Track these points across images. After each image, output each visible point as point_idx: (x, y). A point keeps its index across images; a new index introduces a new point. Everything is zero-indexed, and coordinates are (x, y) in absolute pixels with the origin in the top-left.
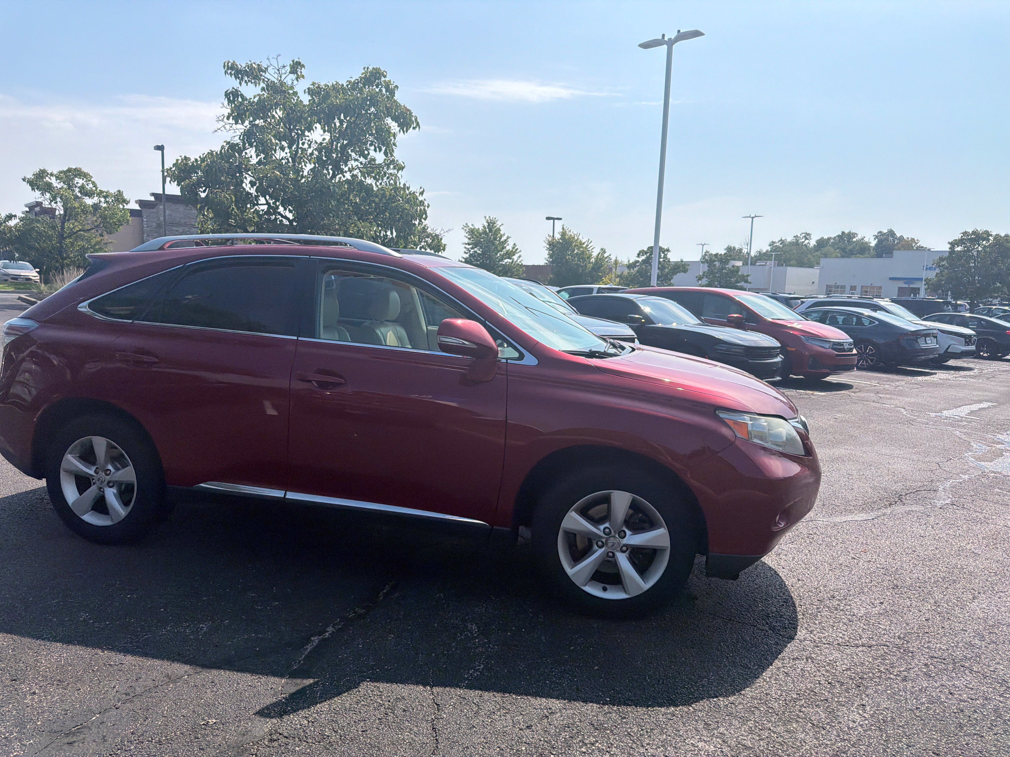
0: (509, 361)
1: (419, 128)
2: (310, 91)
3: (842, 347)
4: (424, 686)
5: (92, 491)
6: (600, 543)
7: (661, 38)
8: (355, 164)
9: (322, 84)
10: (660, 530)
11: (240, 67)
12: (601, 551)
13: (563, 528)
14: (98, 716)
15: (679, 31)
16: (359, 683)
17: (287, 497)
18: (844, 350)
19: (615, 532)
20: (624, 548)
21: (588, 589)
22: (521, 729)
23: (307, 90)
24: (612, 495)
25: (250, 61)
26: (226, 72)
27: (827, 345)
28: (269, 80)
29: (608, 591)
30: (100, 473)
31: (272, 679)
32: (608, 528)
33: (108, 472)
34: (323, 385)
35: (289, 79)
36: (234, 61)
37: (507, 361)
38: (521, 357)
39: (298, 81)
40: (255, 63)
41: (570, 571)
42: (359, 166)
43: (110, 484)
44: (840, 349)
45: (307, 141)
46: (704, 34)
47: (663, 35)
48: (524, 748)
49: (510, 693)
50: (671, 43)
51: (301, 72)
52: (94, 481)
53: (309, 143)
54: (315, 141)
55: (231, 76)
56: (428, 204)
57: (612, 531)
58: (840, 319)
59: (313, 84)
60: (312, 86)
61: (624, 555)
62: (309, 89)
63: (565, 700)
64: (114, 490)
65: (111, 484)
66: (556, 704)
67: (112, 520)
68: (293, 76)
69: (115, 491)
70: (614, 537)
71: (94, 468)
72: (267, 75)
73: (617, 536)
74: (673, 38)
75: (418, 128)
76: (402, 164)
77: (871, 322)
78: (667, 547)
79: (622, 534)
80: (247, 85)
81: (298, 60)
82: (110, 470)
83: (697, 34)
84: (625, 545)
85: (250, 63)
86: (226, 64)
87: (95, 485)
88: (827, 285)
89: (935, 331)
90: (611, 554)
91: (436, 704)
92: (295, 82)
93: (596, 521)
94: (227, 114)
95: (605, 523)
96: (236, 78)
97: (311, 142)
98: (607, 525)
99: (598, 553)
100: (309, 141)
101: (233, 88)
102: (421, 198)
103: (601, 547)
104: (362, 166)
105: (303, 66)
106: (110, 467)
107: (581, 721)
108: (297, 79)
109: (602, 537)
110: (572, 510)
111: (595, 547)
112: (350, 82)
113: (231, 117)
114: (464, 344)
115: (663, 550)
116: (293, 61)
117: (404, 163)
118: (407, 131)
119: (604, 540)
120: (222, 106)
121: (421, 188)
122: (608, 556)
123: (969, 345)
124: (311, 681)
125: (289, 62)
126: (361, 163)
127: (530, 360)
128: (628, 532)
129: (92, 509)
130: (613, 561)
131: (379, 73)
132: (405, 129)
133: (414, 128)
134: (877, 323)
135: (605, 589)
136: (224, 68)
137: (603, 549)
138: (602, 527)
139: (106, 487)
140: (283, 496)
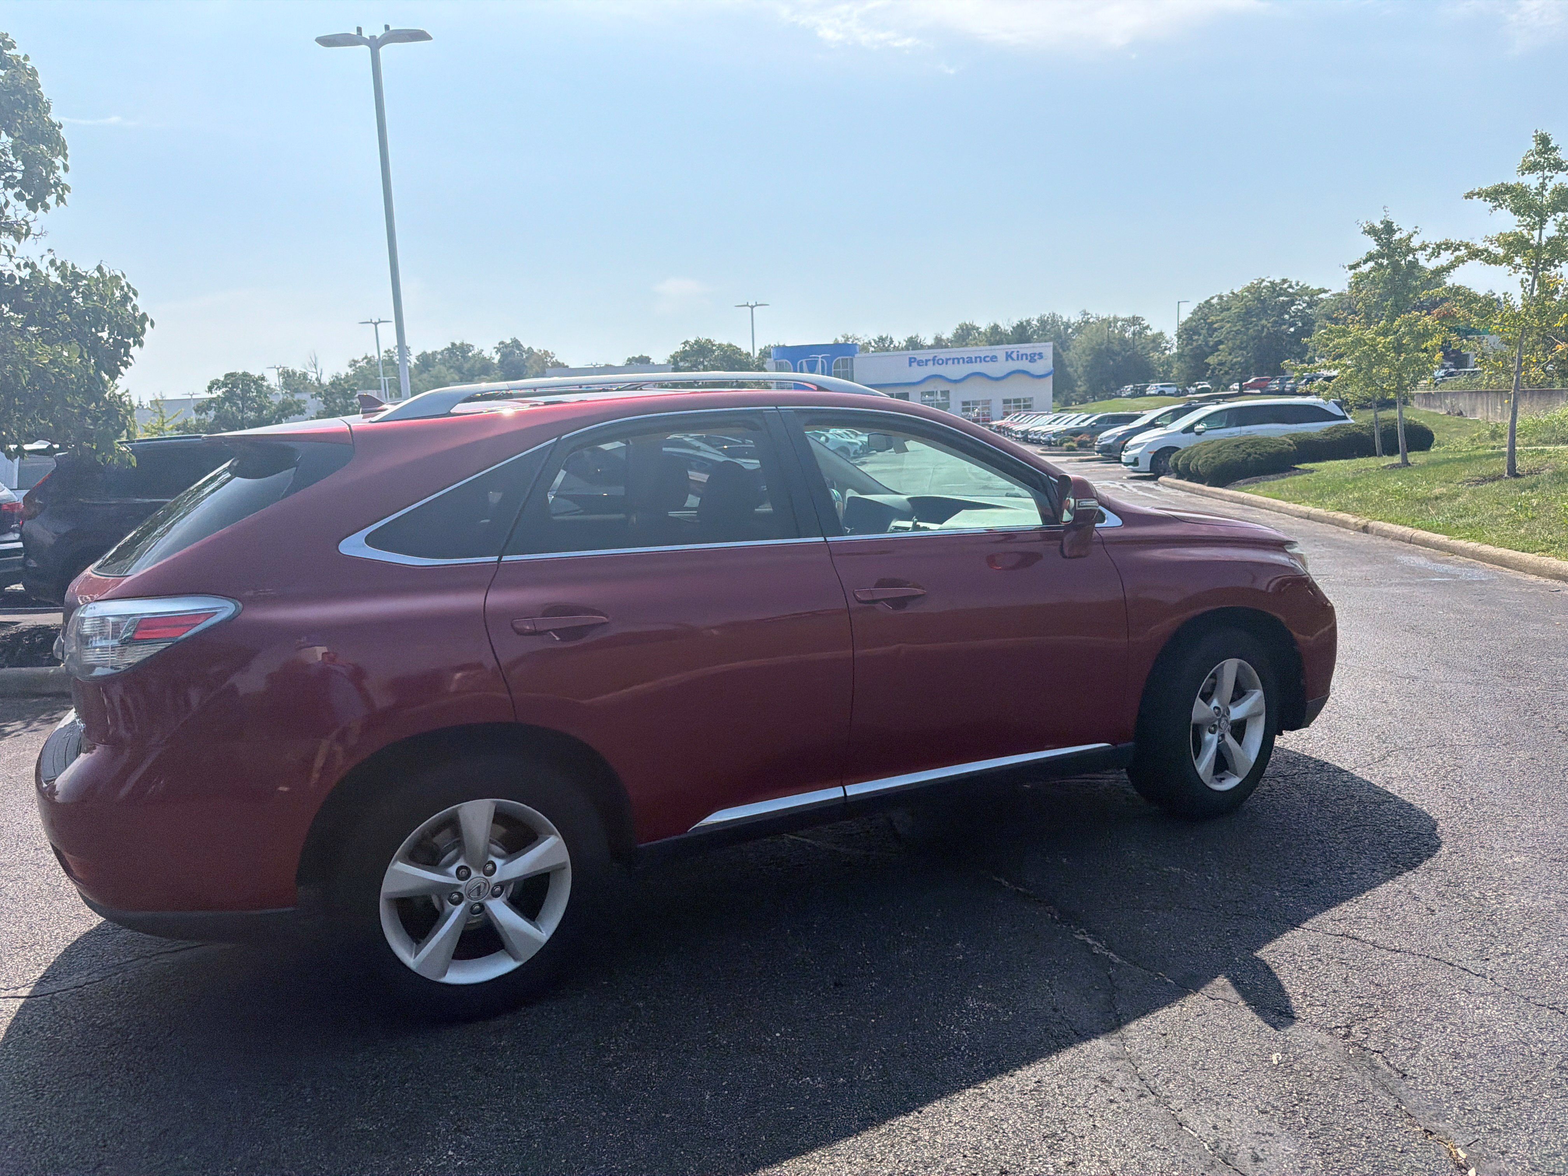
6: (1213, 728)
7: (355, 33)
10: (1257, 692)
12: (1216, 737)
13: (1193, 720)
15: (387, 27)
19: (1224, 710)
20: (1230, 726)
21: (1213, 786)
24: (1225, 666)
29: (1225, 781)
32: (1217, 707)
33: (489, 867)
34: (896, 603)
38: (1101, 517)
41: (1200, 770)
43: (496, 891)
46: (432, 39)
47: (359, 29)
49: (1355, 896)
50: (375, 44)
52: (456, 897)
61: (1230, 734)
64: (504, 899)
65: (498, 890)
67: (516, 959)
69: (509, 900)
70: (1224, 715)
71: (453, 870)
73: (1226, 713)
74: (378, 36)
78: (1262, 709)
79: (1228, 710)
83: (419, 36)
84: (1230, 722)
90: (1222, 738)
95: (1212, 702)
98: (1215, 704)
103: (1214, 732)
106: (491, 857)
109: (1215, 720)
110: (1199, 695)
111: (1208, 735)
115: (1259, 714)
119: (1216, 723)
122: (1221, 741)
127: (1112, 520)
128: (1231, 708)
129: (454, 958)
130: (1225, 745)
135: (1221, 780)
137: (1217, 733)
138: (1213, 708)
139: (489, 898)
140: (842, 795)
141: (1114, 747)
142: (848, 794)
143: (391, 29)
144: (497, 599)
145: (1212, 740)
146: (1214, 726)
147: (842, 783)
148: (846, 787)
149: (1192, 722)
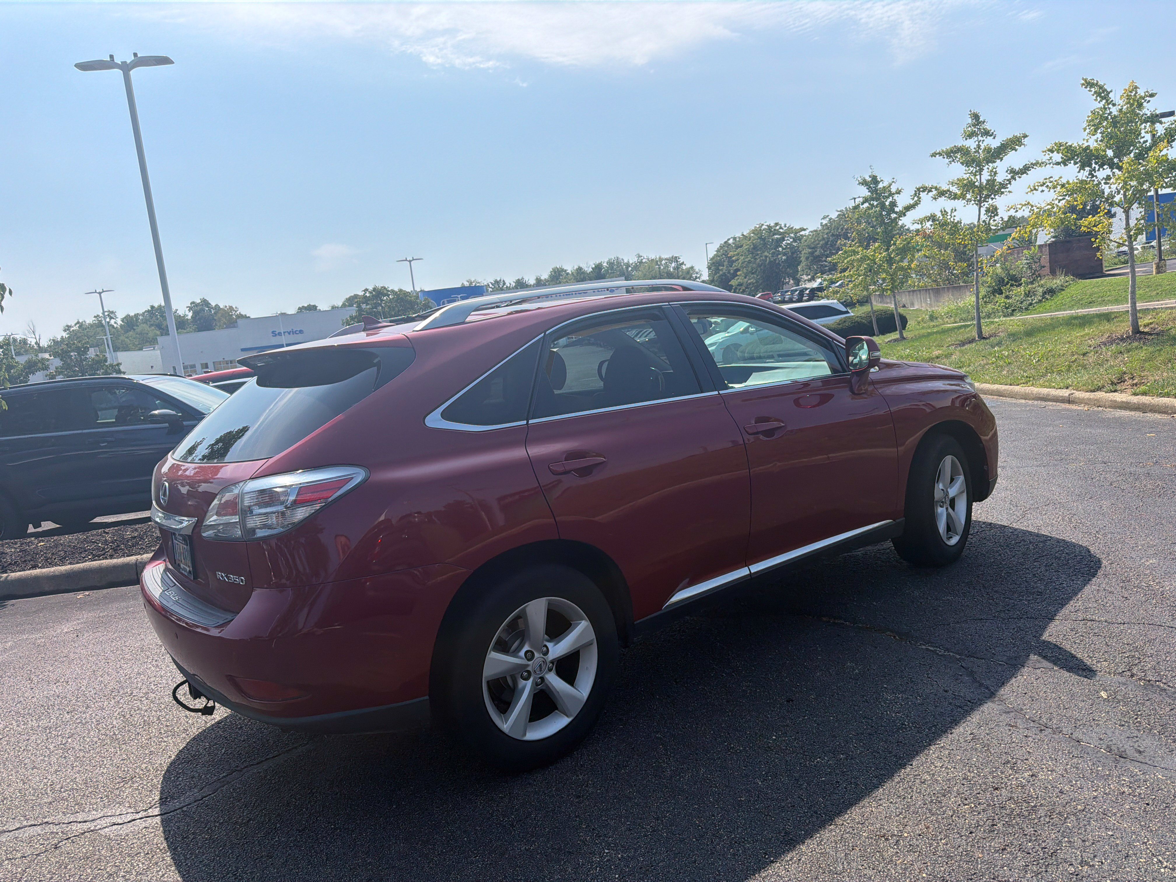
6: (942, 504)
7: (108, 59)
10: (961, 477)
13: (935, 498)
15: (135, 54)
24: (945, 461)
29: (953, 538)
30: (536, 655)
32: (943, 489)
33: (544, 650)
41: (941, 532)
46: (173, 62)
50: (126, 68)
52: (526, 674)
57: (945, 491)
61: (950, 507)
64: (554, 672)
65: (551, 666)
67: (569, 715)
70: (947, 495)
71: (522, 654)
78: (964, 489)
82: (546, 646)
84: (950, 499)
87: (531, 679)
98: (941, 487)
103: (943, 507)
111: (940, 509)
115: (962, 493)
119: (944, 500)
129: (530, 721)
139: (547, 673)
140: (748, 572)
141: (894, 522)
142: (752, 572)
143: (139, 56)
144: (536, 451)
145: (943, 511)
146: (942, 502)
147: (747, 563)
148: (750, 567)
149: (935, 500)
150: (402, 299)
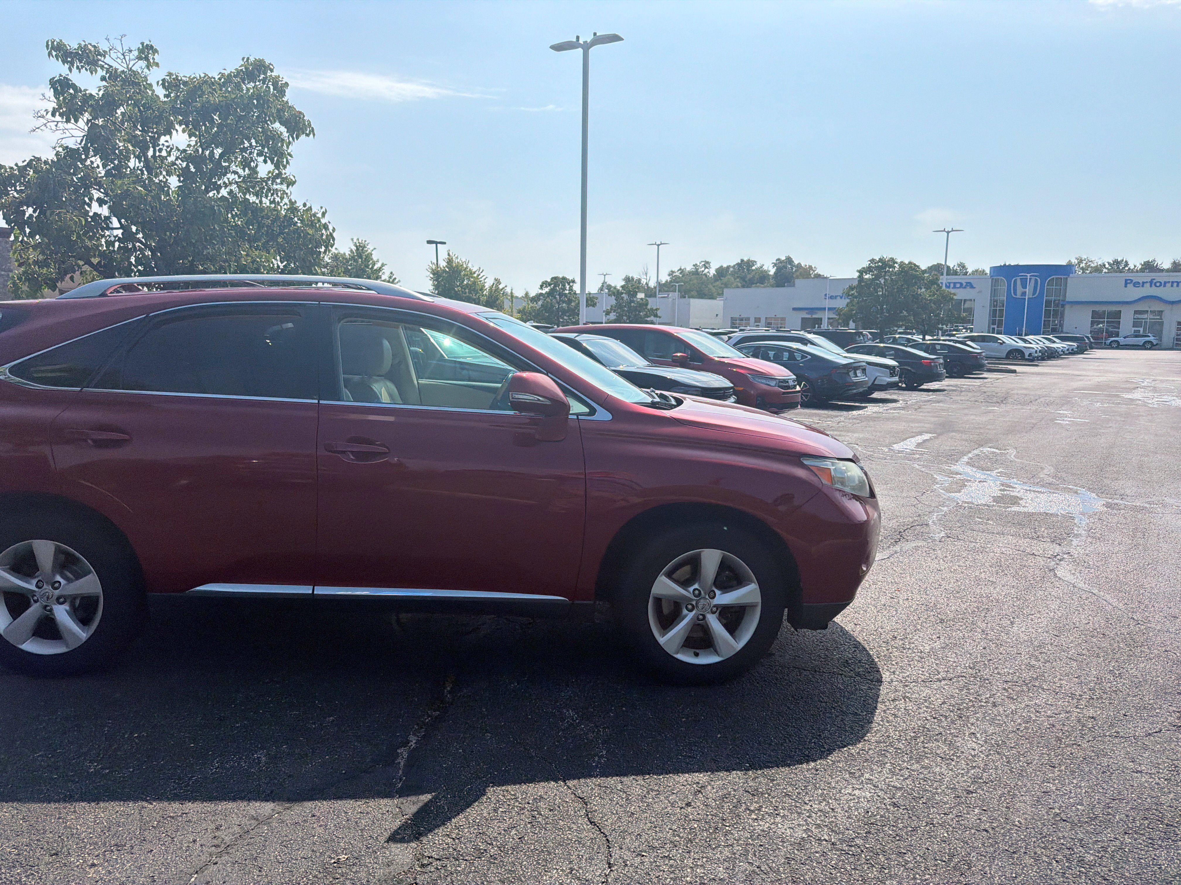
0: (580, 417)
1: (314, 135)
2: (164, 84)
3: (787, 384)
4: (556, 781)
5: (33, 612)
6: (690, 607)
7: (575, 40)
8: (231, 176)
9: (181, 76)
10: (750, 586)
11: (69, 48)
12: (691, 615)
13: (653, 594)
14: (196, 876)
15: (595, 34)
16: (484, 790)
17: (315, 593)
18: (788, 387)
19: (705, 593)
20: (714, 609)
21: (680, 657)
22: (681, 808)
23: (161, 82)
24: (702, 554)
25: (84, 41)
26: (50, 54)
27: (773, 383)
28: (111, 66)
29: (700, 656)
30: (45, 586)
31: (383, 802)
32: (697, 589)
33: (57, 585)
34: (360, 456)
35: (139, 66)
36: (61, 41)
37: (578, 417)
38: (593, 411)
39: (149, 70)
40: (91, 44)
41: (662, 640)
42: (237, 180)
43: (60, 600)
44: (787, 386)
45: (165, 148)
46: (623, 39)
47: (578, 38)
48: (696, 826)
49: (649, 774)
50: (586, 47)
51: (153, 59)
52: (35, 598)
53: (168, 150)
54: (177, 147)
55: (57, 59)
56: (334, 228)
57: (702, 592)
58: (771, 354)
59: (170, 74)
60: (168, 78)
61: (714, 616)
62: (164, 80)
63: (707, 772)
64: (66, 607)
65: (62, 600)
66: (702, 777)
67: (67, 647)
68: (143, 63)
69: (68, 608)
70: (705, 598)
71: (35, 582)
72: (108, 60)
73: (707, 597)
74: (589, 41)
75: (312, 135)
76: (292, 177)
77: (803, 357)
78: (758, 603)
79: (712, 594)
80: (80, 72)
81: (148, 43)
82: (59, 582)
83: (615, 38)
84: (715, 606)
85: (83, 43)
86: (50, 43)
87: (38, 604)
88: (766, 318)
89: (864, 364)
90: (701, 617)
91: (579, 797)
92: (146, 70)
93: (685, 584)
94: (51, 110)
95: (694, 584)
96: (64, 62)
97: (172, 149)
98: (696, 586)
99: (688, 617)
100: (168, 147)
101: (61, 75)
102: (323, 221)
103: (691, 611)
104: (240, 180)
105: (155, 51)
106: (58, 578)
107: (735, 791)
108: (148, 67)
109: (692, 600)
110: (663, 574)
111: (685, 612)
112: (223, 75)
113: (57, 114)
114: (539, 400)
115: (753, 606)
116: (142, 44)
117: (294, 177)
118: (297, 138)
119: (694, 603)
120: (41, 97)
121: (321, 208)
122: (698, 619)
123: (893, 376)
124: (429, 796)
125: (136, 45)
126: (239, 177)
127: (603, 415)
128: (718, 592)
129: (33, 635)
130: (704, 624)
131: (264, 66)
132: (295, 136)
133: (308, 135)
134: (809, 357)
135: (697, 655)
136: (48, 49)
137: (694, 612)
138: (691, 589)
139: (55, 604)
141: (570, 603)
143: (598, 35)
145: (686, 616)
146: (691, 605)
150: (906, 272)
